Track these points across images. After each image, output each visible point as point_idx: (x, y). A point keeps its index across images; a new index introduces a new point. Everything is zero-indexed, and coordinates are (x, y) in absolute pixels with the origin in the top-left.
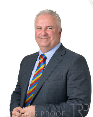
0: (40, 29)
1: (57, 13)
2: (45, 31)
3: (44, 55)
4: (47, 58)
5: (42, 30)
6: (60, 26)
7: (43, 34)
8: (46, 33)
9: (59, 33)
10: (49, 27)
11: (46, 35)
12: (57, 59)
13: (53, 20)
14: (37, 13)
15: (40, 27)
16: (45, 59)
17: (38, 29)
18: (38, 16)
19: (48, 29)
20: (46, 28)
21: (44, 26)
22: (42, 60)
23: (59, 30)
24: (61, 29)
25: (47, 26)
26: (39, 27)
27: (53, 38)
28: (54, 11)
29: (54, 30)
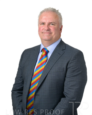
0: (43, 24)
1: (59, 11)
2: (48, 26)
3: (46, 49)
4: (49, 52)
5: (45, 25)
6: (61, 23)
7: (46, 29)
8: (49, 28)
9: (60, 29)
10: (51, 23)
11: (49, 30)
12: (59, 53)
13: (56, 18)
14: (41, 10)
15: (44, 22)
16: (47, 52)
17: (41, 24)
18: (41, 13)
19: (51, 25)
20: (49, 24)
21: (47, 22)
22: (45, 53)
23: (60, 27)
24: (62, 26)
25: (50, 22)
26: (42, 22)
27: (55, 34)
28: (57, 10)
29: (56, 26)
